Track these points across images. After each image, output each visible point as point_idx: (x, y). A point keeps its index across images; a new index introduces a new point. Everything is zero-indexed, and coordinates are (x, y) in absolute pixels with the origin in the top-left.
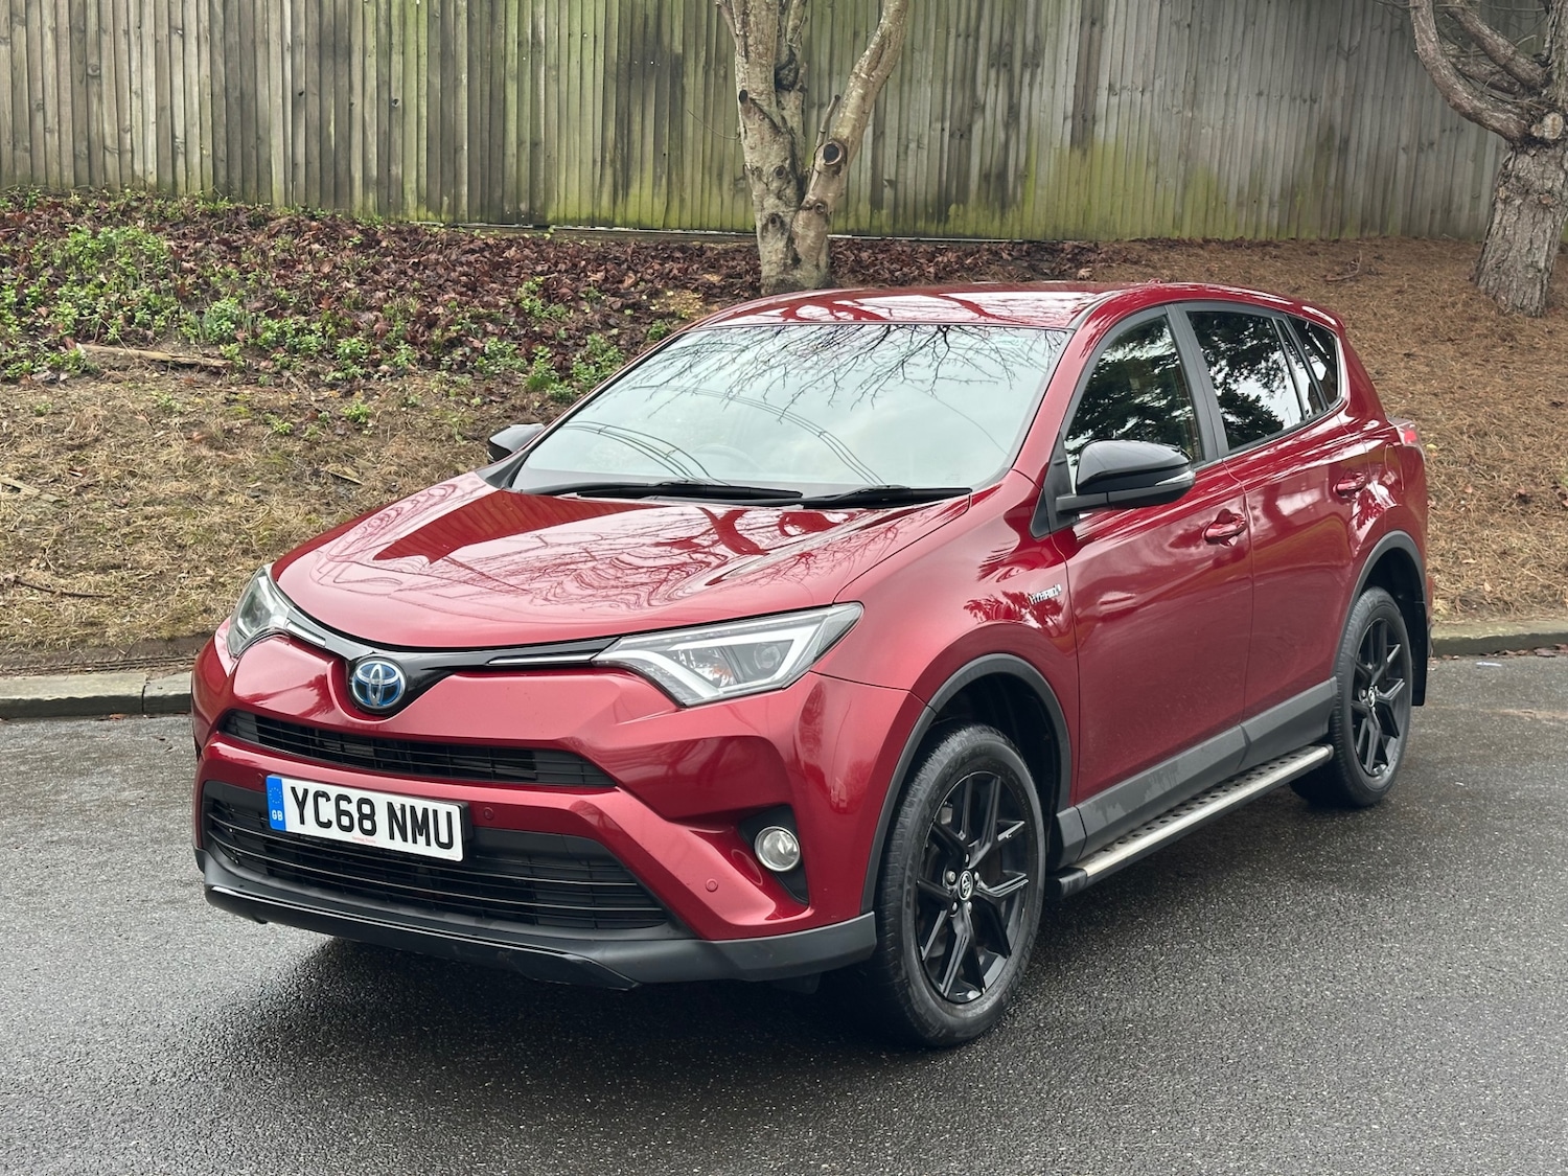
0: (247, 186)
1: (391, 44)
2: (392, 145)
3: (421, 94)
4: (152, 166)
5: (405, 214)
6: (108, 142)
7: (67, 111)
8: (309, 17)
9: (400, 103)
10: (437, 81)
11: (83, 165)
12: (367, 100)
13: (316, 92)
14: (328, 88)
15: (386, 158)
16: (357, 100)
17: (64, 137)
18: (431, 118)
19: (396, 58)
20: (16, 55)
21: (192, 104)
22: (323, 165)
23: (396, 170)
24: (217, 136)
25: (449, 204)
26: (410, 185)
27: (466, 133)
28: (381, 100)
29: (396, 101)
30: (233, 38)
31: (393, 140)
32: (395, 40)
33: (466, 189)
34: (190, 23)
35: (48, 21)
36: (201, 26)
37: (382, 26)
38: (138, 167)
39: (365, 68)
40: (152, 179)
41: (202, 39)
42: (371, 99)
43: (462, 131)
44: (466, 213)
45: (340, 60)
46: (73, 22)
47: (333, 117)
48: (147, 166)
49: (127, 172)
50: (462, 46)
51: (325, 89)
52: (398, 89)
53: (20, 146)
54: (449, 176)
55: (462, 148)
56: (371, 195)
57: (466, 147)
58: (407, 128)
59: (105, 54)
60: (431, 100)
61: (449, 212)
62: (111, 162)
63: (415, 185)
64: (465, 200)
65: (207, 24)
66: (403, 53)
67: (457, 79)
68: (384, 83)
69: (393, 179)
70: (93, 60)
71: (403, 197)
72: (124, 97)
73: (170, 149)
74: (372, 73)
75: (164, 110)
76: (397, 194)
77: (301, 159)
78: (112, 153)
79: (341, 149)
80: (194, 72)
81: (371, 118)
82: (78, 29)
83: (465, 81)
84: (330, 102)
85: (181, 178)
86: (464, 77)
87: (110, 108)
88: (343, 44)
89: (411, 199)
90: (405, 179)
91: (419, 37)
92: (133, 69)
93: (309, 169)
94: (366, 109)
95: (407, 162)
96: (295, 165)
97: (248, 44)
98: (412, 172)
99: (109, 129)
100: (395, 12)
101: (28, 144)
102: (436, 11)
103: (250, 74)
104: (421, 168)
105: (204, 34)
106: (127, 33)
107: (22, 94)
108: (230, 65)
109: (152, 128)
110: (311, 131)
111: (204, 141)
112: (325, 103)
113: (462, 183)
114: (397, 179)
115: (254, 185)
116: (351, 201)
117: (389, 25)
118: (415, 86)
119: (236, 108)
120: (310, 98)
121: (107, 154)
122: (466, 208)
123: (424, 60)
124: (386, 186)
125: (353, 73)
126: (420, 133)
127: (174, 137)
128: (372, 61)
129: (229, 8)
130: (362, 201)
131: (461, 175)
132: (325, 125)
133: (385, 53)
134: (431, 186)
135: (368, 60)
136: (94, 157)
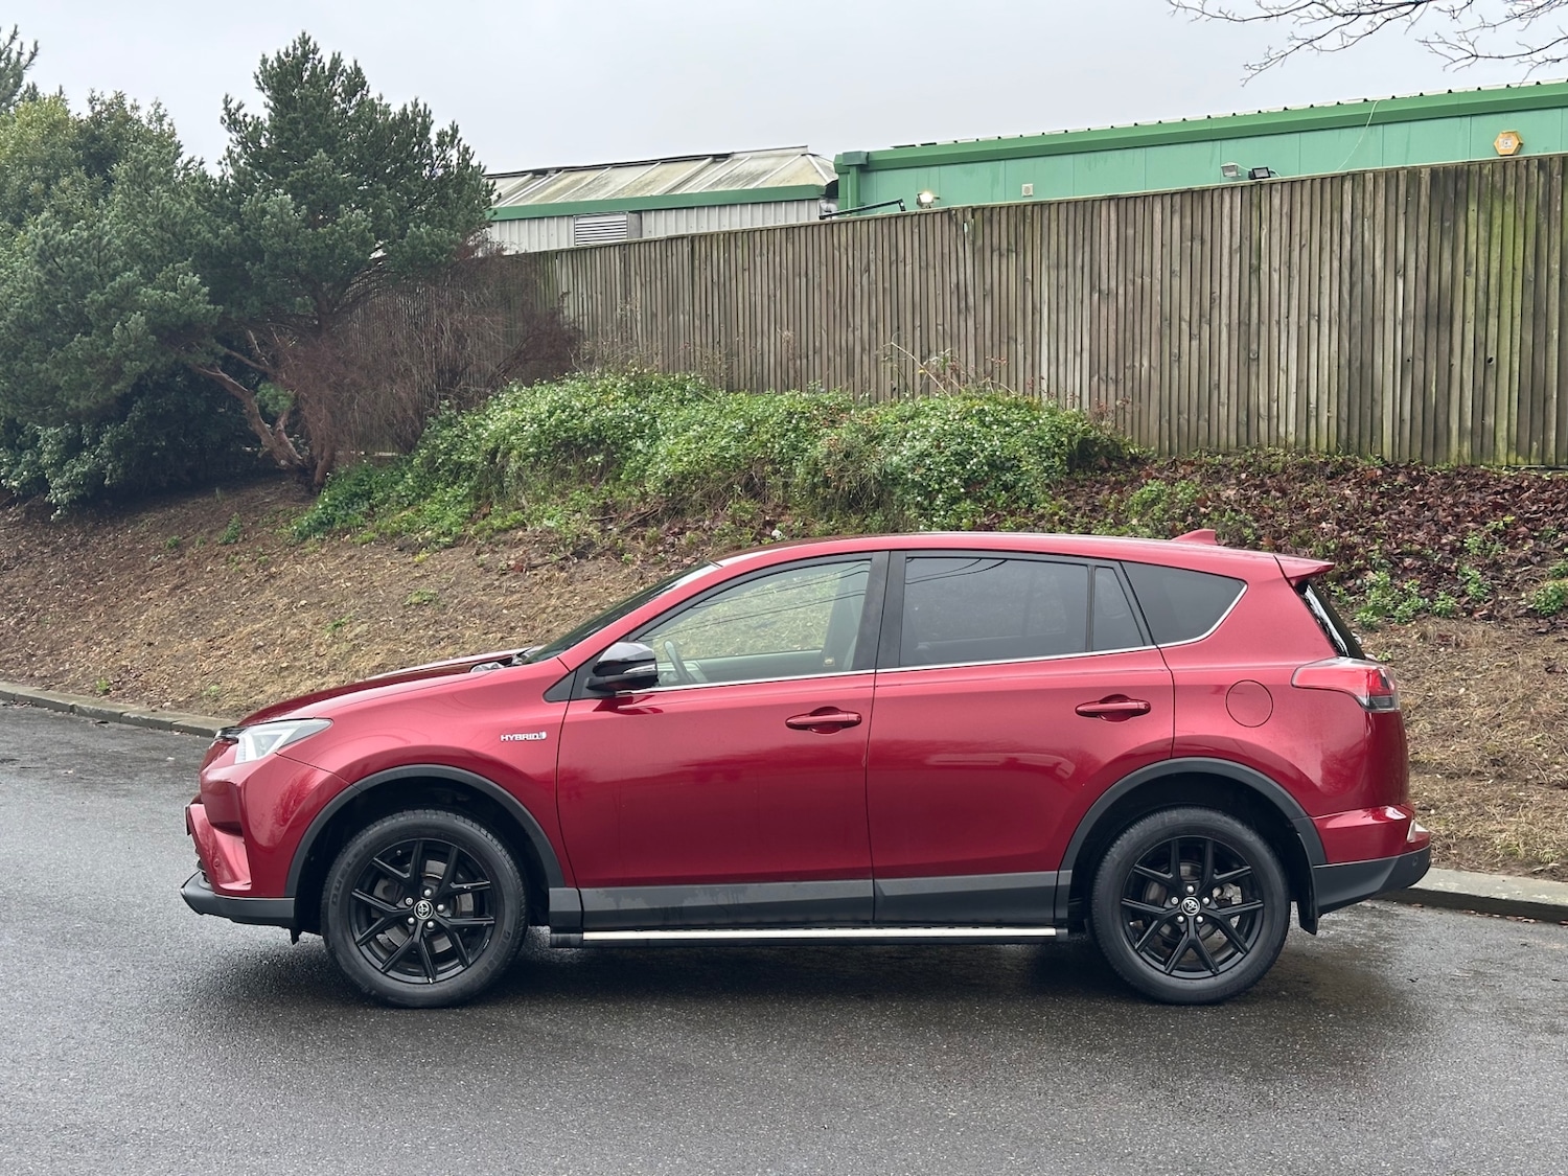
0: (1363, 440)
1: (1488, 309)
2: (1487, 398)
3: (1514, 351)
4: (1291, 428)
5: (1495, 458)
6: (1262, 410)
7: (1234, 388)
8: (1418, 294)
9: (1494, 361)
10: (1529, 339)
11: (1243, 430)
12: (1465, 360)
13: (1422, 357)
14: (1432, 353)
15: (1480, 410)
16: (1456, 361)
17: (1231, 408)
18: (1523, 373)
19: (1493, 321)
20: (1202, 347)
21: (1323, 376)
22: (1426, 419)
23: (1490, 420)
24: (1341, 400)
25: (1538, 449)
26: (1502, 434)
27: (1555, 383)
28: (1477, 360)
29: (1491, 359)
30: (1356, 318)
31: (1487, 394)
32: (1493, 305)
33: (1554, 434)
34: (1325, 310)
35: (1225, 320)
36: (1333, 311)
37: (1481, 295)
38: (1282, 430)
39: (1465, 332)
40: (1292, 439)
41: (1333, 322)
42: (1469, 359)
43: (1552, 381)
44: (1554, 457)
45: (1442, 328)
46: (1241, 318)
47: (1434, 377)
48: (1289, 429)
49: (1274, 434)
50: (1554, 304)
51: (1429, 354)
52: (1492, 349)
53: (1202, 418)
54: (1538, 423)
55: (1552, 397)
56: (1466, 444)
57: (1555, 396)
58: (1500, 382)
59: (1262, 341)
60: (1524, 356)
61: (1537, 456)
62: (1263, 425)
63: (1505, 433)
64: (1553, 444)
65: (1337, 309)
66: (1499, 317)
67: (1548, 335)
68: (1480, 344)
69: (1486, 429)
70: (1254, 347)
71: (1495, 444)
72: (1274, 374)
73: (1307, 414)
74: (1470, 337)
75: (1303, 383)
76: (1489, 441)
77: (1407, 415)
78: (1263, 419)
79: (1440, 405)
80: (1327, 347)
81: (1468, 376)
82: (1244, 324)
83: (1556, 336)
84: (1432, 365)
85: (1313, 437)
86: (1555, 333)
87: (1264, 383)
88: (1445, 314)
89: (1502, 446)
90: (1497, 428)
91: (1514, 301)
92: (1282, 351)
93: (1414, 423)
94: (1465, 369)
95: (1499, 413)
96: (1402, 420)
97: (1368, 322)
98: (1503, 424)
99: (1263, 399)
100: (1493, 281)
101: (1207, 416)
102: (1531, 276)
103: (1368, 347)
104: (1512, 417)
105: (1335, 317)
106: (1279, 322)
107: (1205, 378)
108: (1353, 341)
109: (1293, 397)
110: (1416, 392)
111: (1331, 406)
112: (1429, 367)
113: (1551, 429)
114: (1490, 430)
115: (1368, 439)
116: (1448, 450)
117: (1487, 293)
118: (1508, 343)
119: (1356, 377)
120: (1416, 362)
121: (1261, 420)
122: (1553, 452)
123: (1518, 321)
124: (1480, 436)
125: (1454, 338)
126: (1512, 386)
127: (1308, 403)
128: (1470, 327)
129: (1354, 294)
130: (1459, 450)
131: (1550, 422)
132: (1428, 384)
133: (1483, 317)
134: (1521, 434)
135: (1467, 325)
136: (1251, 423)
